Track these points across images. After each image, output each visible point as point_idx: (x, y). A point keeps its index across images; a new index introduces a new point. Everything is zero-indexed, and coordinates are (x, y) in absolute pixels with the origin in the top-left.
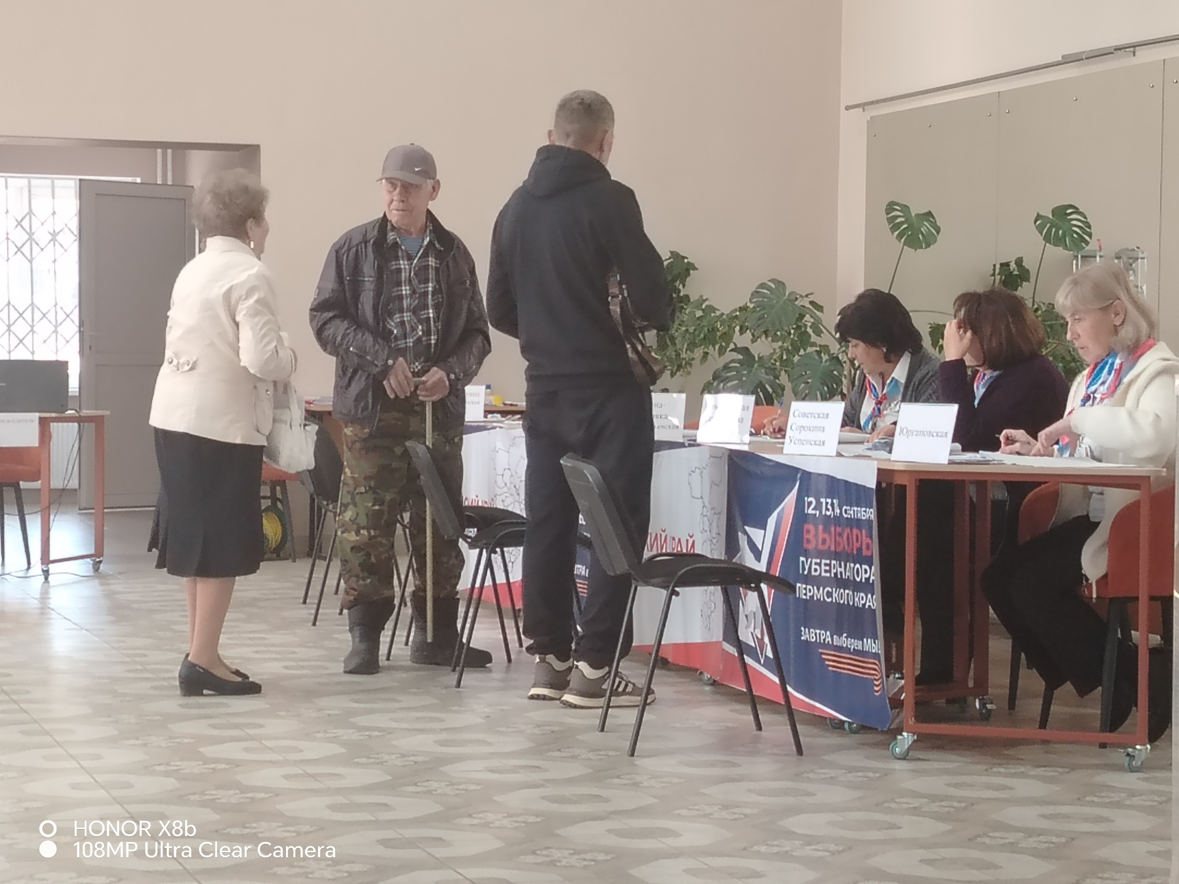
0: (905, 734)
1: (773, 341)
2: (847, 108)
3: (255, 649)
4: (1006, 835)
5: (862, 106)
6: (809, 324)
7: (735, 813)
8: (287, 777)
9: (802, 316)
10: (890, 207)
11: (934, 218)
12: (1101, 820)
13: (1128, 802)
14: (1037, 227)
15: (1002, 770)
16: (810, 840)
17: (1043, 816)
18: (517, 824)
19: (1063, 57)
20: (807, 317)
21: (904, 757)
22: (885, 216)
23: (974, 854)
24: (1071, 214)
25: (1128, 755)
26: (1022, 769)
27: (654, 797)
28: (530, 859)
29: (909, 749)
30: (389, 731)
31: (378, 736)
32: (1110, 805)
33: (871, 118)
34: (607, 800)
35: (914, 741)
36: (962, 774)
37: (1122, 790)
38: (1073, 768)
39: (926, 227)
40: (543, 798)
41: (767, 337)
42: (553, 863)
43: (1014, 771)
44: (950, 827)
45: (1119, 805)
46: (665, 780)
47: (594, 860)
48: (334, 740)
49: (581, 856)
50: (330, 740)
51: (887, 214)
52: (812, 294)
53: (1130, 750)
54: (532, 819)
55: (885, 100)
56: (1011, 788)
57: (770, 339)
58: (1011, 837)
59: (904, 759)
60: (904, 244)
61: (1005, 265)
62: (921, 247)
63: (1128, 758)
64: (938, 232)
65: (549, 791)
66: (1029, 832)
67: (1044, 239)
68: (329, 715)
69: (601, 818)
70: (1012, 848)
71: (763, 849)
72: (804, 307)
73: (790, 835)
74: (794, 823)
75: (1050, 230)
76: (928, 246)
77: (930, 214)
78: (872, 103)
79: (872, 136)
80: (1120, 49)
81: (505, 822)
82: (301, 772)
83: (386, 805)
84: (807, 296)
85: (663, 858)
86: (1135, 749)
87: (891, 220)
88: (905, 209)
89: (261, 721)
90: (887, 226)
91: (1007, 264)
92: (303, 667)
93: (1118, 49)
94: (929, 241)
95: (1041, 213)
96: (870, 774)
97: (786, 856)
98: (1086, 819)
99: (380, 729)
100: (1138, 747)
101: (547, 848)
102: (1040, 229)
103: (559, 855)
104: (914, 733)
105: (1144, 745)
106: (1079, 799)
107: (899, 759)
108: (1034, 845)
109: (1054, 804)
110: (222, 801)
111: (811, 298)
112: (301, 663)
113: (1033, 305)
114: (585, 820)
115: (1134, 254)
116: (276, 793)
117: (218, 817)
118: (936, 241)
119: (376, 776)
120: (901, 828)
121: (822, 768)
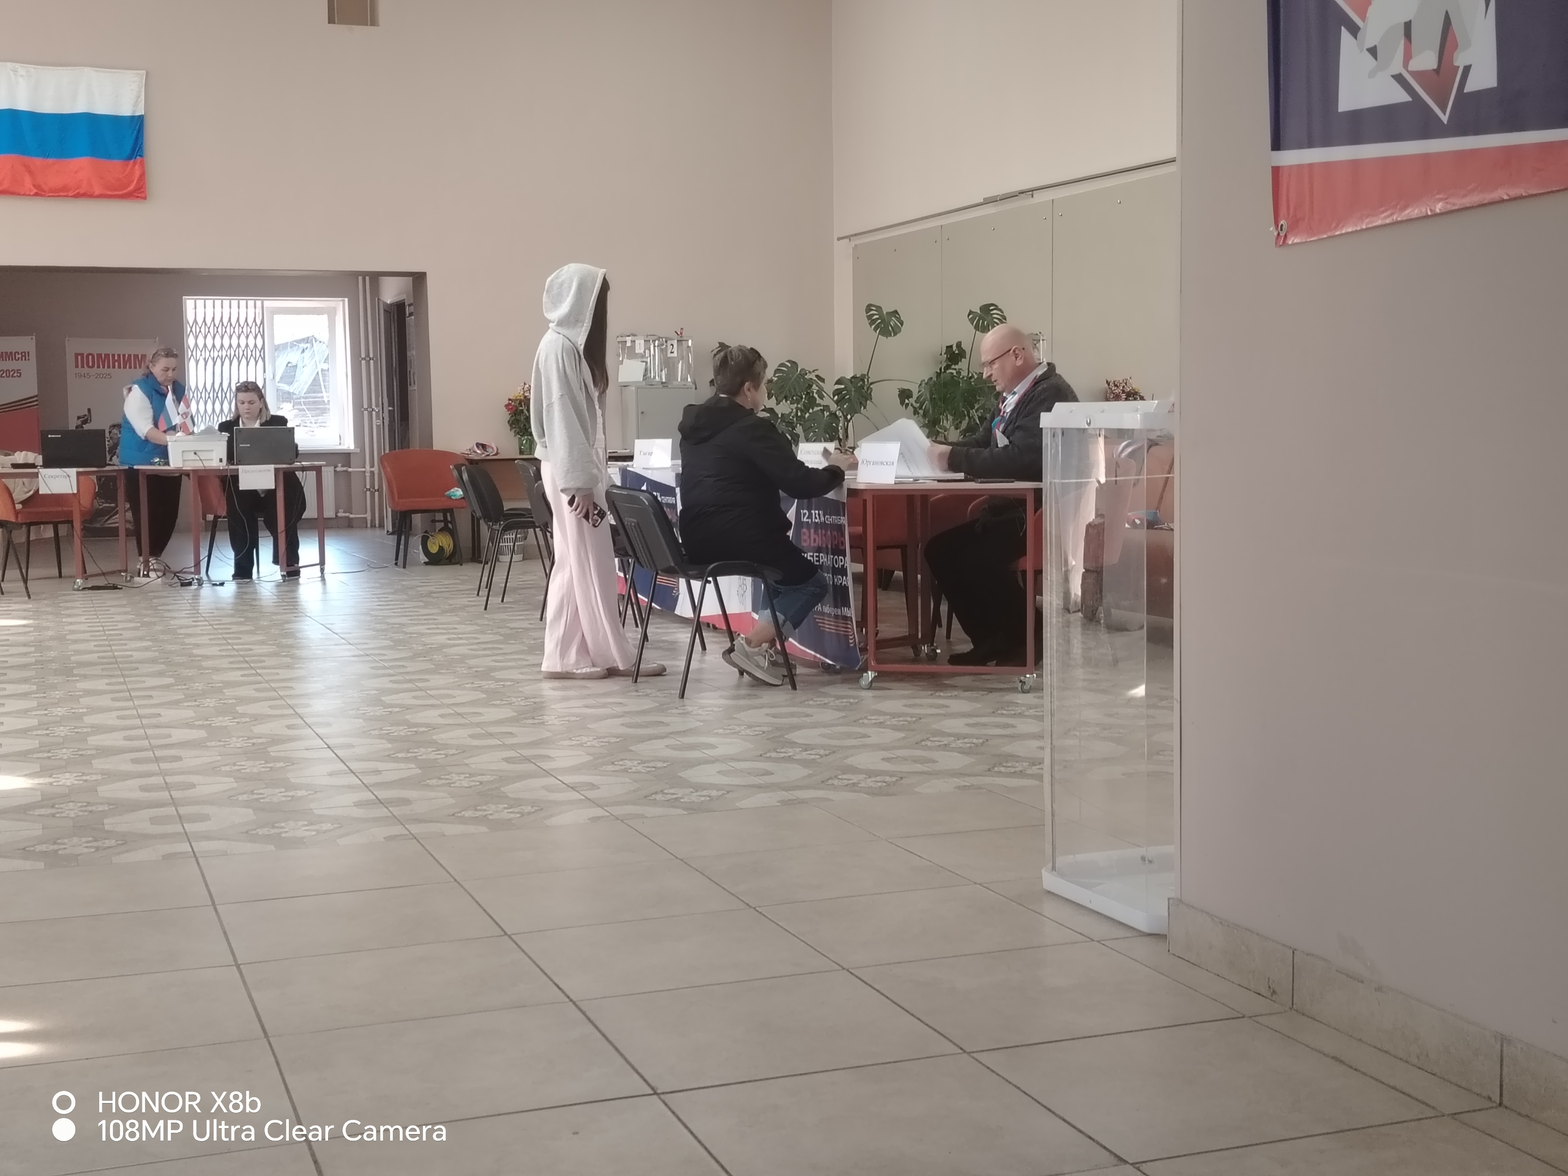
0: (870, 673)
1: (791, 404)
2: (839, 239)
3: (427, 627)
4: (942, 739)
5: (849, 237)
6: (815, 391)
7: (755, 731)
8: (442, 716)
9: (810, 386)
10: (869, 308)
11: (899, 315)
12: (1007, 726)
13: (1026, 713)
14: (969, 320)
15: (942, 694)
16: (806, 748)
17: (968, 725)
18: (603, 744)
19: (984, 199)
20: (814, 386)
21: (870, 687)
22: (865, 315)
23: (919, 753)
24: (992, 310)
25: (1021, 681)
26: (956, 693)
27: (701, 721)
28: (610, 768)
29: (871, 682)
30: (518, 682)
31: (510, 685)
32: (1014, 716)
33: (856, 245)
34: (667, 725)
35: (875, 677)
36: (916, 698)
37: (1023, 705)
38: (991, 690)
39: (893, 321)
40: (622, 725)
41: (786, 401)
42: (625, 771)
43: (950, 694)
44: (903, 735)
45: (1021, 715)
46: (709, 709)
47: (654, 767)
48: (479, 688)
49: (646, 765)
50: (475, 689)
51: (867, 313)
52: (817, 370)
53: (1022, 678)
54: (613, 740)
55: (864, 233)
56: (947, 707)
57: (789, 402)
58: (945, 740)
59: (868, 689)
60: (879, 334)
61: (949, 347)
62: (891, 336)
63: (1020, 684)
64: (902, 325)
65: (627, 720)
66: (958, 737)
67: (975, 328)
68: (476, 671)
69: (662, 738)
70: (945, 747)
71: (774, 755)
72: (811, 379)
73: (793, 744)
74: (797, 736)
75: (978, 321)
76: (895, 334)
77: (896, 312)
78: (856, 235)
79: (856, 258)
80: (1023, 193)
81: (595, 743)
82: (453, 712)
83: (511, 733)
84: (814, 371)
85: (703, 764)
86: (1026, 677)
87: (869, 317)
88: (879, 309)
89: (427, 677)
90: (867, 322)
91: (951, 347)
92: (461, 638)
93: (1022, 192)
94: (896, 331)
95: (972, 310)
96: (852, 700)
97: (790, 759)
98: (997, 726)
99: (511, 680)
100: (1028, 676)
101: (622, 760)
102: (972, 321)
103: (631, 764)
104: (875, 671)
105: (1032, 674)
106: (993, 712)
107: (864, 689)
108: (961, 745)
109: (977, 716)
110: (395, 734)
111: (816, 373)
112: (460, 636)
113: (968, 374)
114: (650, 739)
115: (1036, 338)
116: (434, 727)
117: (390, 746)
118: (900, 331)
119: (506, 713)
120: (870, 737)
121: (818, 697)
